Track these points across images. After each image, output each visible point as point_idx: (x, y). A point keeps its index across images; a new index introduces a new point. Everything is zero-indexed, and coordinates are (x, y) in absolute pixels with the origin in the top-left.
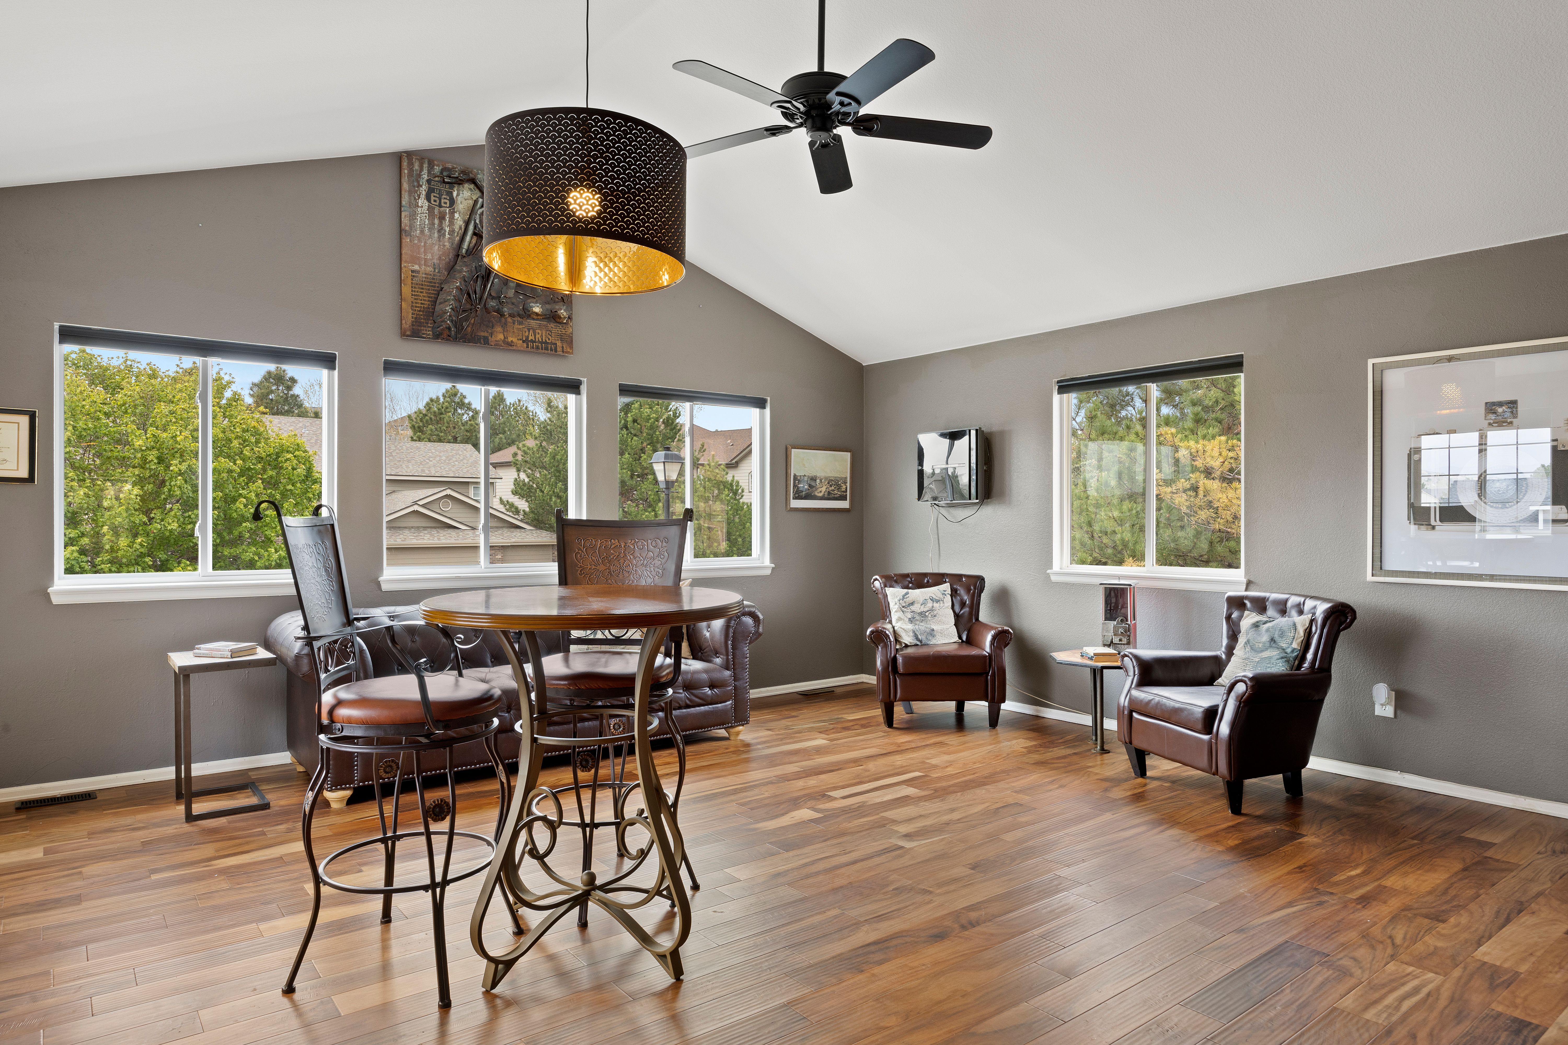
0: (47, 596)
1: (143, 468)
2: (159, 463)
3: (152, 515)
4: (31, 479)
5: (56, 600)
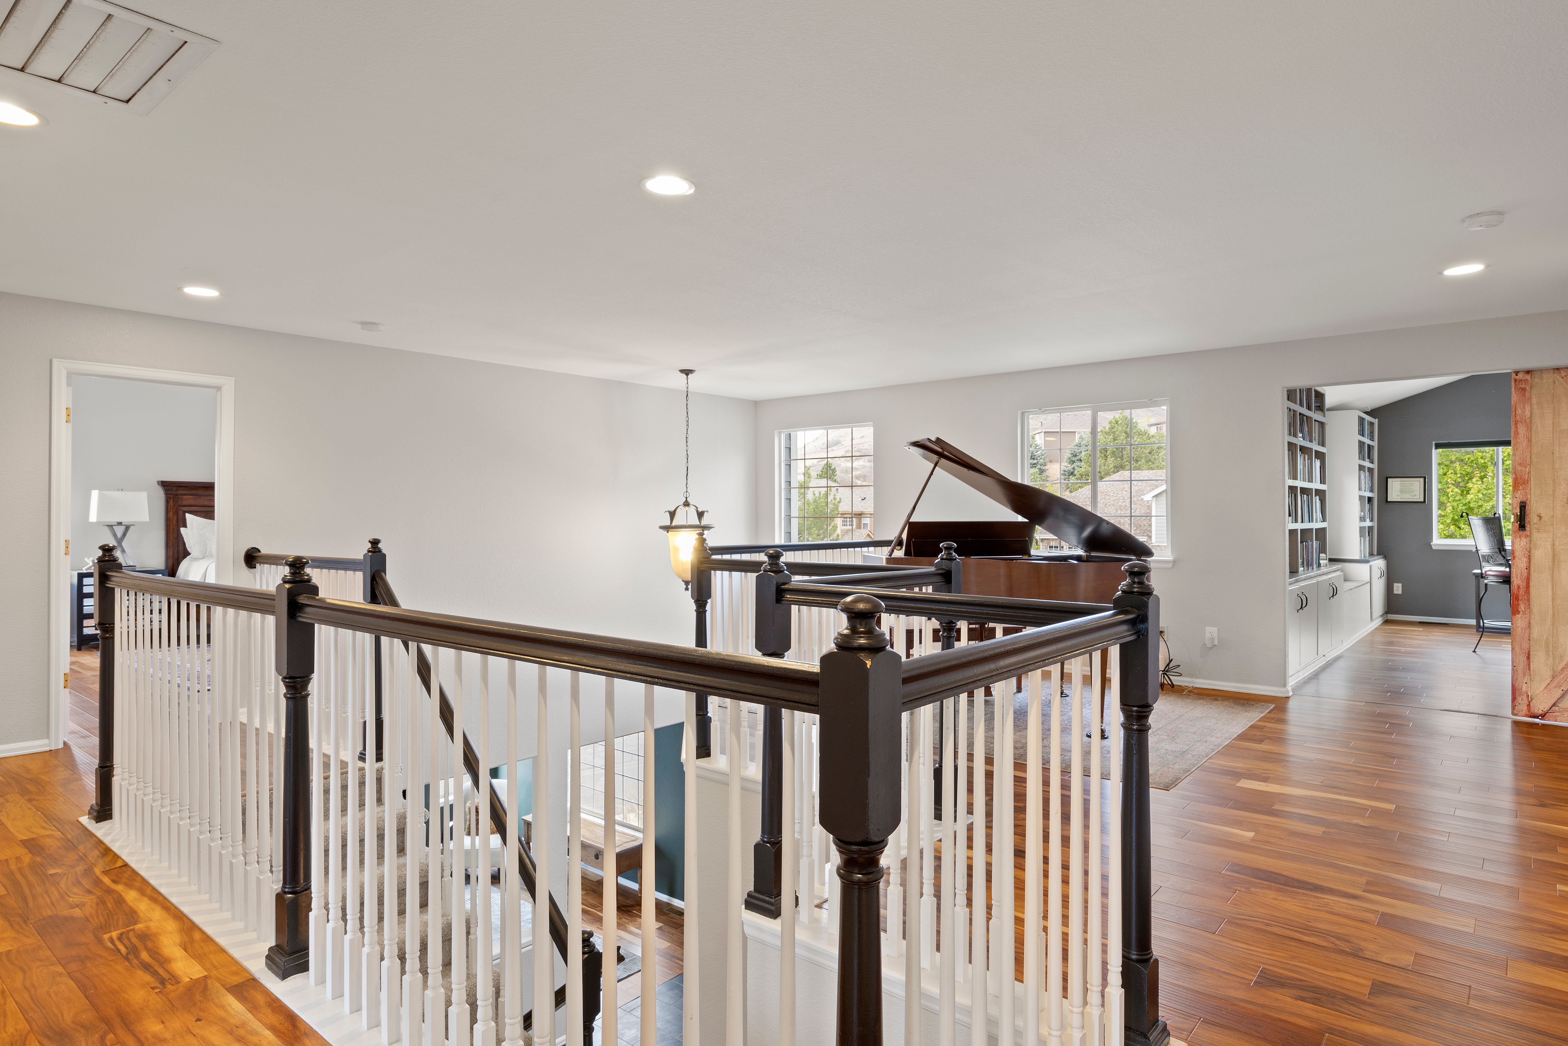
0: (1428, 547)
4: (1424, 501)
5: (1430, 549)
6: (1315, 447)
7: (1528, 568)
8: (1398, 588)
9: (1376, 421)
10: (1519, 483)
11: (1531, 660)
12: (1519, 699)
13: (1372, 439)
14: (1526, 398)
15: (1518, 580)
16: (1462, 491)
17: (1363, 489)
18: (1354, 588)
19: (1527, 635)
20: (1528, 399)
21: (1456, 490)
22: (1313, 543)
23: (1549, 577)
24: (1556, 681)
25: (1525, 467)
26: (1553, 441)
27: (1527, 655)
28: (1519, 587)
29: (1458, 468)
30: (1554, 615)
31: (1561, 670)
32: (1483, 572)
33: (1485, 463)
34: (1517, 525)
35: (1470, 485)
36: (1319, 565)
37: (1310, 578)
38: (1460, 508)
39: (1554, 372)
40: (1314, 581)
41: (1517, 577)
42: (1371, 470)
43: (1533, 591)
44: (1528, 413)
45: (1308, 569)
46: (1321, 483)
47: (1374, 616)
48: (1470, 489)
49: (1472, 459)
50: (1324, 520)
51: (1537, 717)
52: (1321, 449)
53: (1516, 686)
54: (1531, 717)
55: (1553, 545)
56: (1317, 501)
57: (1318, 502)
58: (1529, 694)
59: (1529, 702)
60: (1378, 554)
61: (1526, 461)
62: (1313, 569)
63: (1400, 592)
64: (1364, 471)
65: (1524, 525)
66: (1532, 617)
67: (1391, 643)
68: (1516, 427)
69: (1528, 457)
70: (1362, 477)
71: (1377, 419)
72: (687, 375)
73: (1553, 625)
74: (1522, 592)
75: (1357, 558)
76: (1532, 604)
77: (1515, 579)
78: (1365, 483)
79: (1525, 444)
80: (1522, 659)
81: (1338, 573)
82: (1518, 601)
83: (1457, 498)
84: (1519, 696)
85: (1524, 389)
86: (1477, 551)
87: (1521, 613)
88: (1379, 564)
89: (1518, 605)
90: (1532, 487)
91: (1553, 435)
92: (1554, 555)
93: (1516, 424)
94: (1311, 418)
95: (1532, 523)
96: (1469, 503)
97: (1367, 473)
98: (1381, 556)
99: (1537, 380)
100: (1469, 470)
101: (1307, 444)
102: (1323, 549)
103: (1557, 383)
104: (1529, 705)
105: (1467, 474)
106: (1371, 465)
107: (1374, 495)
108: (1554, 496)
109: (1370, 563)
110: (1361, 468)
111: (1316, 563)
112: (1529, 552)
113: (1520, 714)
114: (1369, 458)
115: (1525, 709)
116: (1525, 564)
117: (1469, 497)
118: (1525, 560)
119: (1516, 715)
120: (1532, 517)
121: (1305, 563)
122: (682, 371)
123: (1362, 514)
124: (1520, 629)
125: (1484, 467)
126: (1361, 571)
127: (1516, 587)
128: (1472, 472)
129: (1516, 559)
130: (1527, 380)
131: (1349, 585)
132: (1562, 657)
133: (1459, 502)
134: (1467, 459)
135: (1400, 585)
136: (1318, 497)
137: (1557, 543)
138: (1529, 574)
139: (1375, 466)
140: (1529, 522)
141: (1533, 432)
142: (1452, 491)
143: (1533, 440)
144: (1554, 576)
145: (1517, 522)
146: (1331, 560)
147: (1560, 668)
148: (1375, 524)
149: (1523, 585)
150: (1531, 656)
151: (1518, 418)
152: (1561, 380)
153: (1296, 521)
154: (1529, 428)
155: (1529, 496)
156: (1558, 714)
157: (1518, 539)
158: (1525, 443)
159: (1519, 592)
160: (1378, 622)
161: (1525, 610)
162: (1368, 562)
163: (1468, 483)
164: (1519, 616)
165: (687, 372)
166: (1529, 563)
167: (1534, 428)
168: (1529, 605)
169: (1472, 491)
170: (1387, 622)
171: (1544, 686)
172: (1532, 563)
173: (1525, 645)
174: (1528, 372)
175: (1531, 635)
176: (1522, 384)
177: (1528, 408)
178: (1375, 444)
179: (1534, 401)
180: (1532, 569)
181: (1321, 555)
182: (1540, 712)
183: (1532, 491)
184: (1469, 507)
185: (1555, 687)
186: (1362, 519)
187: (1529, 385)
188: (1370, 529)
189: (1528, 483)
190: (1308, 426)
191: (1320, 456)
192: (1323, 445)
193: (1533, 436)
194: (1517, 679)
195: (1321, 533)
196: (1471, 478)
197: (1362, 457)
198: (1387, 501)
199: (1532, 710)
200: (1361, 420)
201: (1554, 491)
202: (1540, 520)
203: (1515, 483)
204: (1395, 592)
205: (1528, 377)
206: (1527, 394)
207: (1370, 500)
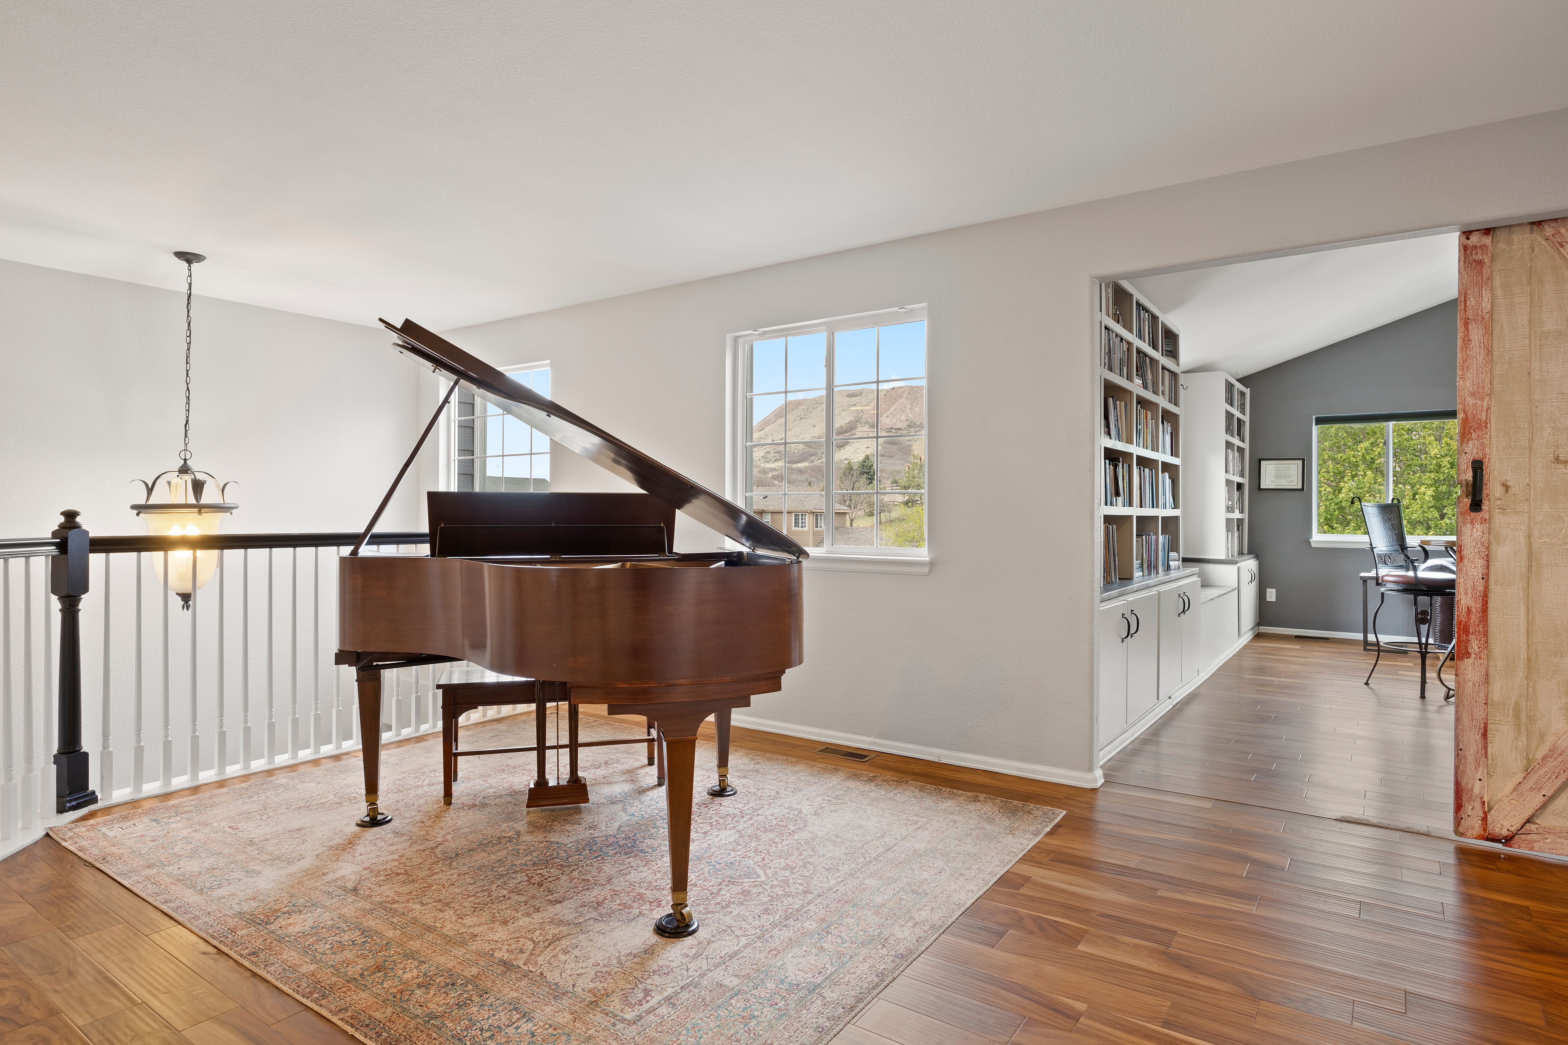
0: (1310, 543)
1: (1438, 472)
2: (1452, 468)
3: (1445, 511)
4: (1303, 489)
5: (1313, 545)
6: (1163, 402)
7: (1486, 577)
8: (1271, 595)
9: (1247, 391)
10: (1470, 428)
11: (1489, 739)
12: (1468, 808)
13: (1243, 412)
14: (1485, 278)
15: (1469, 598)
16: (1335, 491)
17: (1231, 472)
18: (1216, 597)
19: (1482, 695)
20: (1488, 279)
21: (1329, 489)
22: (1158, 538)
23: (1521, 594)
24: (1533, 778)
25: (1482, 399)
26: (1530, 352)
27: (1482, 731)
28: (1469, 611)
29: (1331, 467)
30: (1529, 660)
31: (1542, 760)
32: (1380, 575)
33: (1357, 462)
34: (1467, 501)
35: (1342, 484)
36: (1168, 568)
37: (1148, 587)
38: (1333, 507)
39: (1532, 231)
40: (1154, 591)
41: (1466, 593)
42: (1241, 450)
43: (1494, 618)
44: (1486, 304)
45: (1150, 574)
46: (1172, 455)
47: (1243, 630)
48: (1341, 488)
49: (1344, 457)
50: (1176, 506)
51: (1498, 841)
52: (1171, 408)
53: (1464, 783)
54: (1487, 839)
55: (1529, 537)
56: (1165, 480)
57: (1168, 482)
58: (1486, 799)
59: (1485, 813)
60: (1249, 553)
61: (1484, 388)
62: (1157, 573)
63: (1274, 599)
64: (1233, 450)
65: (1481, 501)
66: (1492, 664)
67: (1261, 670)
68: (1467, 329)
69: (1487, 381)
70: (1231, 457)
71: (1249, 389)
72: (189, 262)
73: (1527, 678)
74: (1474, 619)
75: (1223, 557)
76: (1492, 640)
77: (1463, 596)
78: (1234, 466)
79: (1480, 358)
80: (1473, 738)
81: (1195, 579)
82: (1467, 635)
83: (1329, 497)
84: (1468, 801)
85: (1480, 263)
86: (1372, 548)
87: (1473, 656)
88: (1250, 565)
89: (1468, 641)
90: (1493, 434)
91: (1530, 342)
92: (1530, 554)
93: (1466, 324)
94: (1157, 361)
95: (1491, 497)
96: (1341, 502)
97: (1237, 454)
98: (1251, 556)
99: (1502, 246)
100: (1341, 469)
101: (1148, 395)
102: (1173, 546)
103: (1536, 249)
104: (1485, 819)
105: (1340, 473)
106: (1241, 444)
107: (1245, 481)
108: (1531, 449)
109: (1239, 565)
110: (1229, 445)
111: (1163, 565)
112: (1488, 548)
113: (1469, 833)
114: (1239, 434)
115: (1477, 825)
116: (1480, 570)
117: (1342, 496)
118: (1480, 562)
119: (1462, 835)
120: (1493, 489)
121: (1145, 566)
122: (180, 255)
123: (1230, 503)
124: (1470, 684)
125: (1356, 466)
126: (1226, 575)
127: (1465, 610)
128: (1344, 471)
129: (1466, 561)
130: (1485, 246)
131: (1211, 593)
132: (1542, 736)
133: (1331, 501)
134: (1339, 458)
135: (1274, 590)
136: (1167, 475)
137: (1536, 533)
138: (1486, 588)
139: (1246, 446)
140: (1488, 495)
141: (1494, 337)
142: (1325, 490)
143: (1496, 352)
144: (1530, 591)
145: (1467, 496)
146: (1185, 560)
147: (1539, 755)
148: (1245, 516)
149: (1476, 606)
150: (1489, 732)
151: (1470, 313)
152: (1545, 243)
153: (1130, 504)
154: (1489, 331)
155: (1487, 450)
156: (1534, 837)
157: (1469, 526)
158: (1482, 356)
159: (1469, 619)
160: (1247, 637)
161: (1480, 652)
162: (1235, 563)
163: (1339, 482)
164: (1470, 661)
165: (188, 258)
166: (1488, 568)
167: (1496, 331)
168: (1487, 642)
169: (1343, 491)
170: (1258, 636)
171: (1510, 786)
172: (1492, 568)
173: (1479, 713)
174: (1487, 231)
175: (1490, 696)
176: (1476, 254)
177: (1486, 295)
178: (1246, 418)
179: (1497, 283)
180: (1492, 578)
181: (1171, 554)
182: (1505, 832)
183: (1494, 440)
184: (1341, 506)
185: (1532, 789)
186: (1230, 509)
187: (1490, 254)
188: (1240, 522)
189: (1486, 427)
190: (1152, 372)
191: (1169, 418)
192: (1176, 404)
193: (1495, 345)
194: (1464, 772)
195: (1170, 524)
196: (1342, 477)
197: (1229, 430)
198: (1259, 488)
199: (1490, 828)
200: (1229, 387)
201: (1531, 440)
202: (1507, 491)
203: (1465, 428)
204: (1268, 599)
205: (1487, 240)
206: (1486, 271)
207: (1240, 486)
